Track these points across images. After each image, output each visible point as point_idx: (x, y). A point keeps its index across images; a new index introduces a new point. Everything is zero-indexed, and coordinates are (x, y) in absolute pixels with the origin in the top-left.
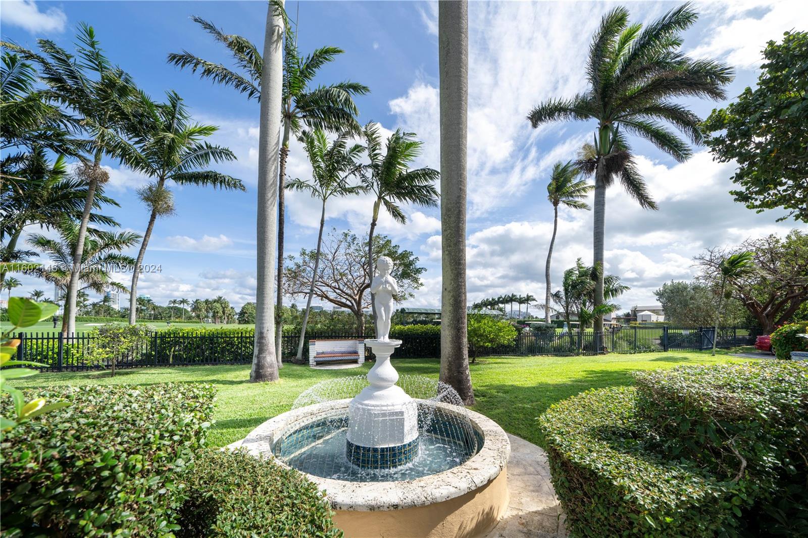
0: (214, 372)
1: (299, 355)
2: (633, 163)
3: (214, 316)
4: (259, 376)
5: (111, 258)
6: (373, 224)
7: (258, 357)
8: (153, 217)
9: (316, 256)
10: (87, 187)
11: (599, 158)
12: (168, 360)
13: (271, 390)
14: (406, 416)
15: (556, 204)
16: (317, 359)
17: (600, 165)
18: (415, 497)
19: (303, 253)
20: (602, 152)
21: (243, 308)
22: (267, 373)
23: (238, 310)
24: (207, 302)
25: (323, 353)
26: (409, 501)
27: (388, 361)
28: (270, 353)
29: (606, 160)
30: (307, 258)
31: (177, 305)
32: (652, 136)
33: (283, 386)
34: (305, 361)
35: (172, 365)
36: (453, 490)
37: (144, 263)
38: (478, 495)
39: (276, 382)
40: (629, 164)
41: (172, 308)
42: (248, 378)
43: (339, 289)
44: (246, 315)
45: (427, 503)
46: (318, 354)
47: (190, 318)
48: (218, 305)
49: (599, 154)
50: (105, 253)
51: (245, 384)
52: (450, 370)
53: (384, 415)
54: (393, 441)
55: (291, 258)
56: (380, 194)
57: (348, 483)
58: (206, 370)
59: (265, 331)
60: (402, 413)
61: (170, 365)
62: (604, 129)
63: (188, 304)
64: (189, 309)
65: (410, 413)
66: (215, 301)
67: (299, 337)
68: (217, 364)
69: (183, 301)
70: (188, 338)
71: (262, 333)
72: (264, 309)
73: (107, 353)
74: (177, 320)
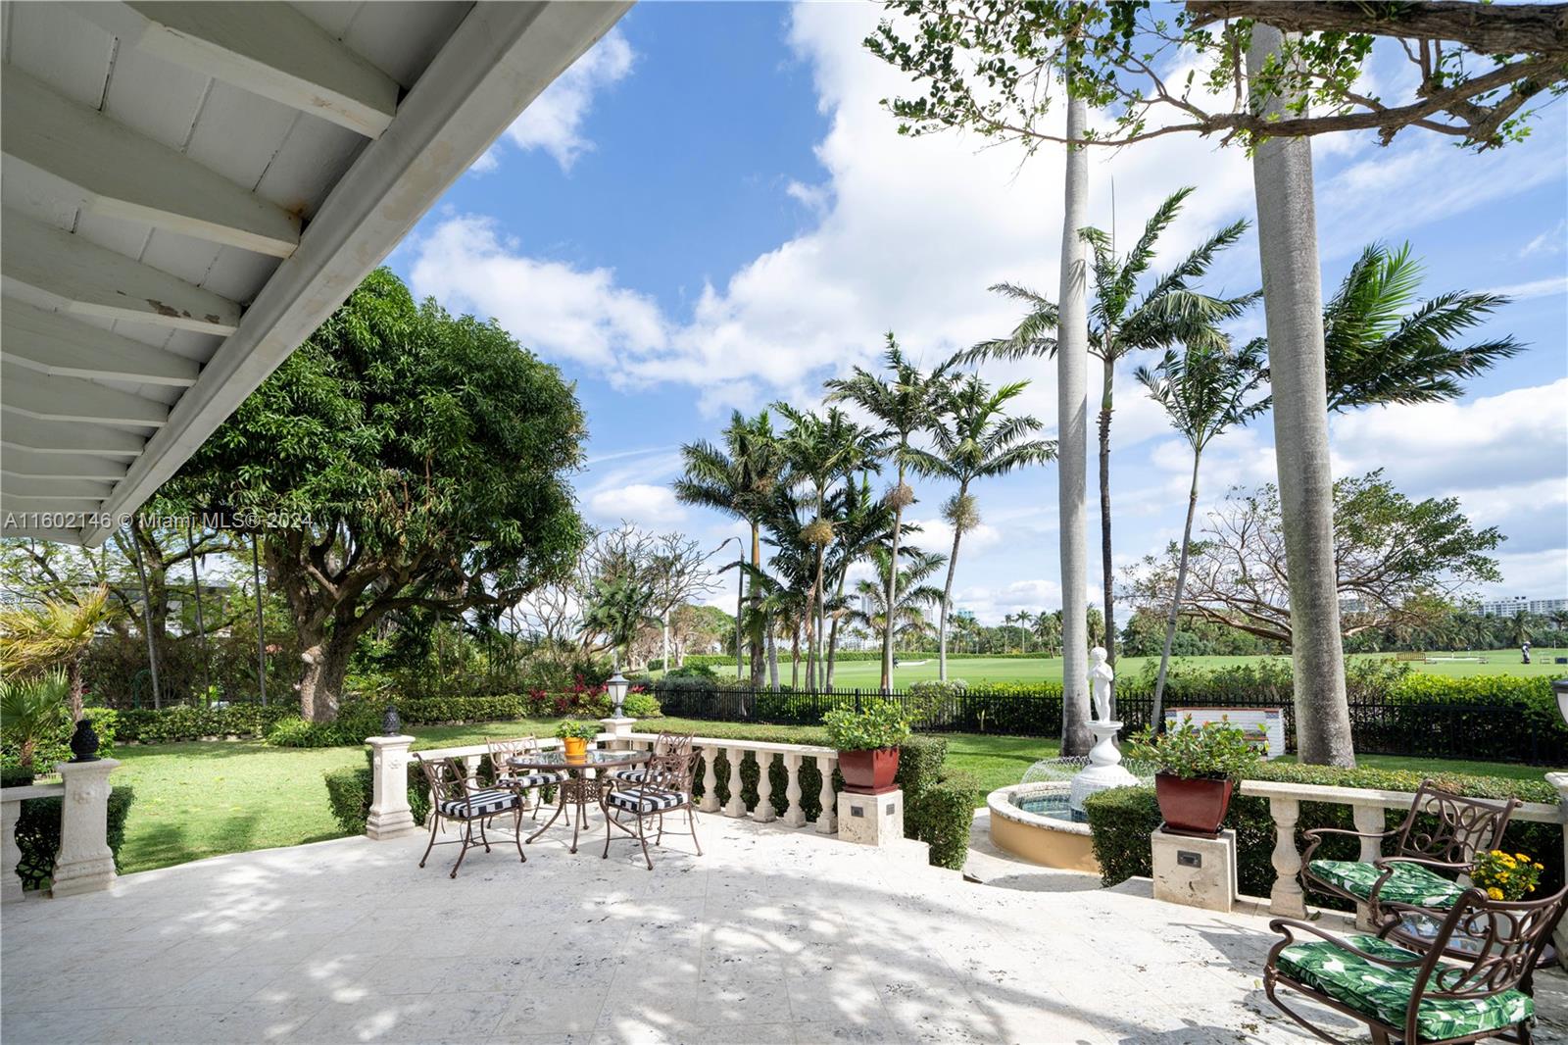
5: (921, 592)
7: (1067, 731)
8: (958, 537)
12: (979, 727)
28: (1083, 726)
31: (1012, 624)
35: (984, 733)
41: (1005, 629)
47: (1033, 646)
50: (915, 587)
59: (1075, 695)
61: (981, 732)
63: (1029, 621)
64: (1032, 629)
69: (1023, 616)
70: (1000, 698)
71: (1071, 699)
72: (1072, 665)
73: (921, 714)
74: (1014, 652)
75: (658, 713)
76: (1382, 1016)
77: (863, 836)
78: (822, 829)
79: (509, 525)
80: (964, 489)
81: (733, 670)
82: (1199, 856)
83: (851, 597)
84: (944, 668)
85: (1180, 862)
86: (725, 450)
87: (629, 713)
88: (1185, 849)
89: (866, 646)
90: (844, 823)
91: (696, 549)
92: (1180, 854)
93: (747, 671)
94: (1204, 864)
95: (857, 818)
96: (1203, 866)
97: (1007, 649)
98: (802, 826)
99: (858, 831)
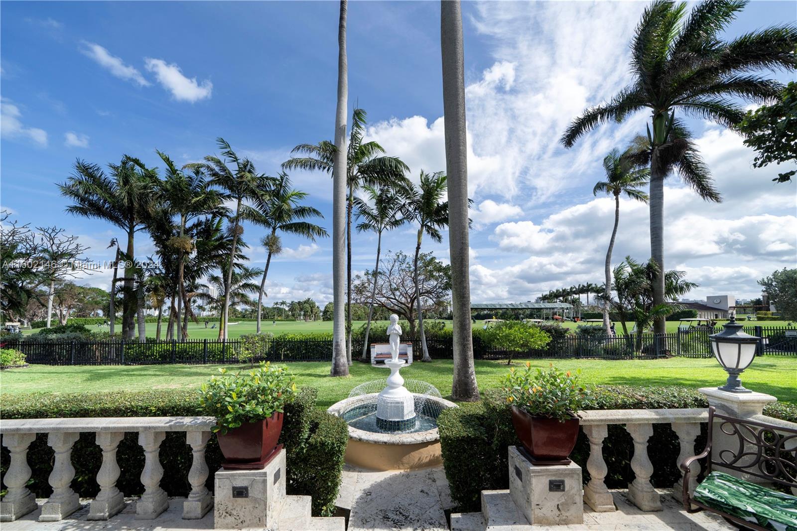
0: (309, 368)
1: (364, 355)
2: (694, 151)
3: (304, 315)
4: (336, 372)
5: (246, 286)
6: (418, 248)
7: (335, 359)
8: (270, 256)
9: (376, 274)
10: (232, 238)
11: (653, 148)
12: (281, 358)
13: (343, 383)
14: (405, 405)
15: (617, 193)
16: (377, 359)
17: (654, 157)
18: (395, 440)
19: (367, 274)
20: (657, 142)
21: (326, 307)
22: (341, 370)
23: (323, 309)
24: (299, 303)
25: (381, 354)
26: (391, 441)
27: (398, 373)
28: (343, 356)
29: (660, 151)
30: (370, 277)
31: (279, 306)
32: (720, 115)
33: (351, 380)
34: (368, 361)
35: (283, 361)
36: (413, 440)
37: (265, 288)
38: (430, 446)
39: (347, 377)
40: (690, 152)
41: (275, 308)
42: (329, 373)
43: (395, 299)
44: (328, 313)
45: (400, 444)
46: (377, 355)
47: (288, 316)
48: (307, 305)
49: (653, 144)
50: (244, 282)
51: (328, 378)
52: (459, 375)
53: (391, 403)
54: (399, 418)
55: (358, 277)
56: (423, 223)
57: (368, 432)
58: (303, 366)
59: (339, 340)
60: (402, 403)
61: (282, 361)
62: (658, 117)
63: (286, 305)
64: (287, 309)
65: (409, 403)
66: (305, 302)
67: (364, 341)
68: (310, 361)
69: (283, 303)
70: (292, 342)
71: (337, 342)
72: (338, 325)
73: (250, 353)
74: (279, 318)
75: (23, 362)
77: (248, 519)
78: (192, 515)
80: (273, 234)
81: (105, 328)
82: (563, 482)
84: (260, 326)
85: (551, 490)
86: (108, 174)
88: (553, 478)
89: (204, 315)
90: (222, 508)
91: (76, 242)
92: (551, 482)
93: (118, 329)
94: (567, 488)
95: (239, 500)
96: (566, 489)
97: (276, 317)
98: (165, 510)
99: (241, 514)
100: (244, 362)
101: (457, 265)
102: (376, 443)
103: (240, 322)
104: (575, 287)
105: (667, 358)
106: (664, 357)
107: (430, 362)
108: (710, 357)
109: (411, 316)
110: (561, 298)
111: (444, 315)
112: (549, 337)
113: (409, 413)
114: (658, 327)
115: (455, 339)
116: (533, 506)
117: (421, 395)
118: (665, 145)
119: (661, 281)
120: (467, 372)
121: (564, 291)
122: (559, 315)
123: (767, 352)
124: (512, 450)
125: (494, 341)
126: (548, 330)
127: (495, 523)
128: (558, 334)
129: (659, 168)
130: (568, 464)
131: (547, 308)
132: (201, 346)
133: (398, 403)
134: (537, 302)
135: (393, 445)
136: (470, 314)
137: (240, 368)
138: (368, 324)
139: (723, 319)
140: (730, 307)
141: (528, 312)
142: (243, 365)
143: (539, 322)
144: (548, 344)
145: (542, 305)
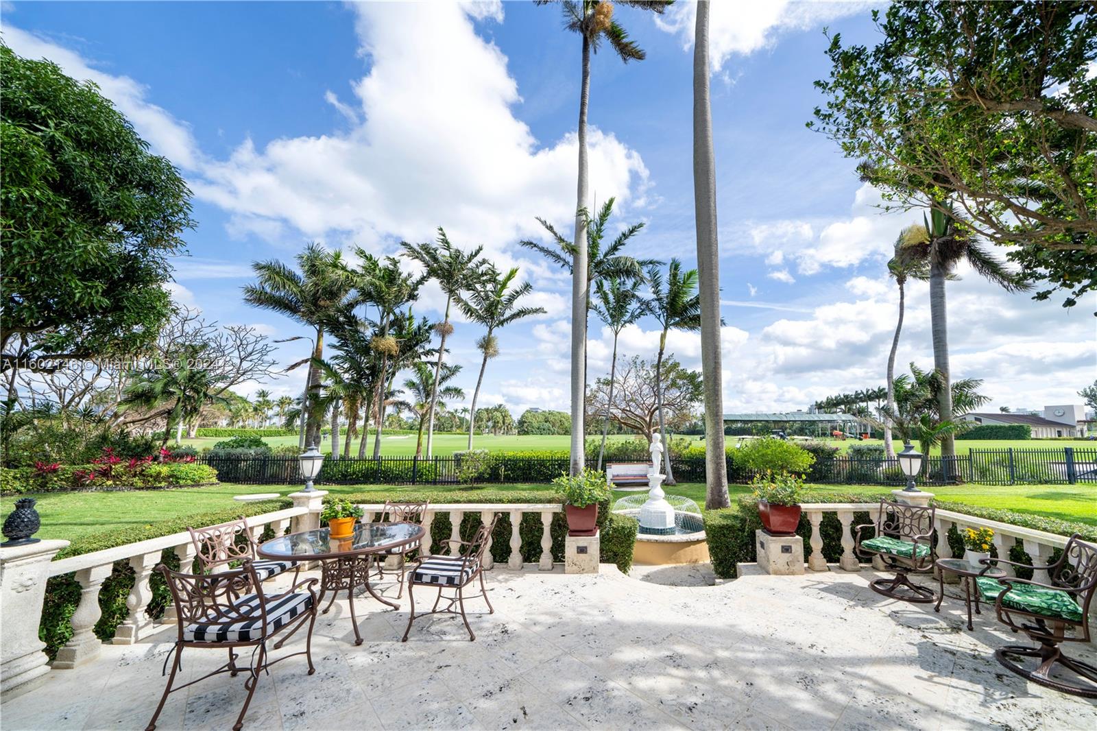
3: (493, 427)
8: (485, 360)
11: (932, 241)
12: (500, 479)
14: (667, 514)
15: (901, 281)
16: (613, 479)
17: (934, 251)
18: (664, 539)
20: (935, 235)
21: (523, 417)
23: (517, 419)
24: (487, 410)
25: (618, 476)
26: (661, 540)
27: (659, 487)
29: (939, 244)
30: (601, 386)
31: (458, 414)
35: (503, 483)
43: (630, 411)
44: (525, 425)
46: (613, 476)
48: (499, 414)
49: (931, 236)
52: (712, 494)
54: (662, 526)
56: (667, 324)
59: (578, 459)
60: (665, 512)
61: (501, 482)
63: (469, 413)
64: (470, 418)
66: (496, 410)
67: (598, 460)
69: (465, 411)
70: (512, 460)
71: (575, 461)
72: (577, 441)
74: (458, 431)
75: (214, 480)
76: (1064, 616)
77: (586, 568)
78: (546, 568)
79: (91, 288)
80: (490, 332)
82: (790, 547)
83: (399, 391)
85: (782, 552)
87: (181, 482)
88: (784, 545)
90: (570, 560)
92: (783, 547)
95: (581, 555)
96: (792, 554)
97: (454, 429)
98: (523, 567)
99: (582, 564)
100: (466, 482)
101: (710, 384)
102: (649, 541)
103: (411, 435)
104: (862, 393)
105: (957, 485)
106: (954, 484)
107: (675, 486)
108: (1011, 485)
109: (650, 432)
110: (843, 407)
111: (681, 429)
112: (812, 458)
113: (670, 523)
114: (947, 447)
115: (709, 457)
116: (771, 562)
117: (680, 512)
118: (944, 238)
119: (947, 393)
120: (720, 491)
121: (846, 397)
122: (840, 430)
123: (1081, 479)
124: (759, 532)
125: (749, 462)
126: (815, 451)
127: (746, 574)
128: (824, 456)
129: (940, 263)
130: (794, 536)
131: (821, 421)
132: (410, 464)
133: (662, 512)
134: (810, 412)
135: (663, 542)
136: (723, 427)
137: (463, 489)
138: (603, 440)
139: (1069, 437)
140: (1078, 422)
141: (797, 425)
142: (465, 486)
143: (806, 440)
144: (811, 466)
145: (818, 416)
